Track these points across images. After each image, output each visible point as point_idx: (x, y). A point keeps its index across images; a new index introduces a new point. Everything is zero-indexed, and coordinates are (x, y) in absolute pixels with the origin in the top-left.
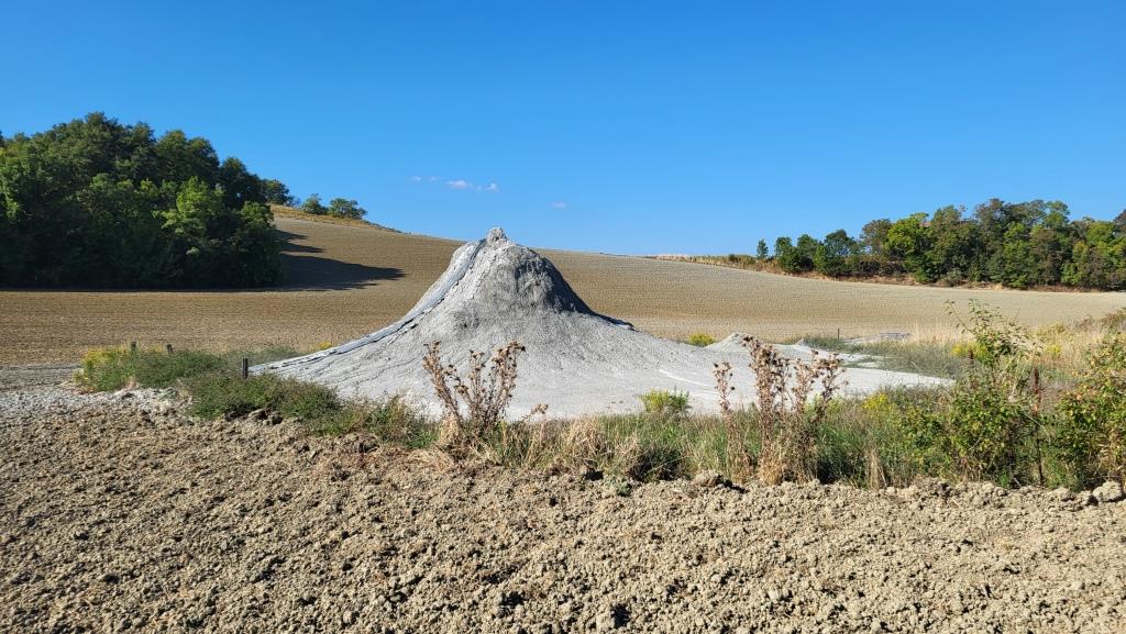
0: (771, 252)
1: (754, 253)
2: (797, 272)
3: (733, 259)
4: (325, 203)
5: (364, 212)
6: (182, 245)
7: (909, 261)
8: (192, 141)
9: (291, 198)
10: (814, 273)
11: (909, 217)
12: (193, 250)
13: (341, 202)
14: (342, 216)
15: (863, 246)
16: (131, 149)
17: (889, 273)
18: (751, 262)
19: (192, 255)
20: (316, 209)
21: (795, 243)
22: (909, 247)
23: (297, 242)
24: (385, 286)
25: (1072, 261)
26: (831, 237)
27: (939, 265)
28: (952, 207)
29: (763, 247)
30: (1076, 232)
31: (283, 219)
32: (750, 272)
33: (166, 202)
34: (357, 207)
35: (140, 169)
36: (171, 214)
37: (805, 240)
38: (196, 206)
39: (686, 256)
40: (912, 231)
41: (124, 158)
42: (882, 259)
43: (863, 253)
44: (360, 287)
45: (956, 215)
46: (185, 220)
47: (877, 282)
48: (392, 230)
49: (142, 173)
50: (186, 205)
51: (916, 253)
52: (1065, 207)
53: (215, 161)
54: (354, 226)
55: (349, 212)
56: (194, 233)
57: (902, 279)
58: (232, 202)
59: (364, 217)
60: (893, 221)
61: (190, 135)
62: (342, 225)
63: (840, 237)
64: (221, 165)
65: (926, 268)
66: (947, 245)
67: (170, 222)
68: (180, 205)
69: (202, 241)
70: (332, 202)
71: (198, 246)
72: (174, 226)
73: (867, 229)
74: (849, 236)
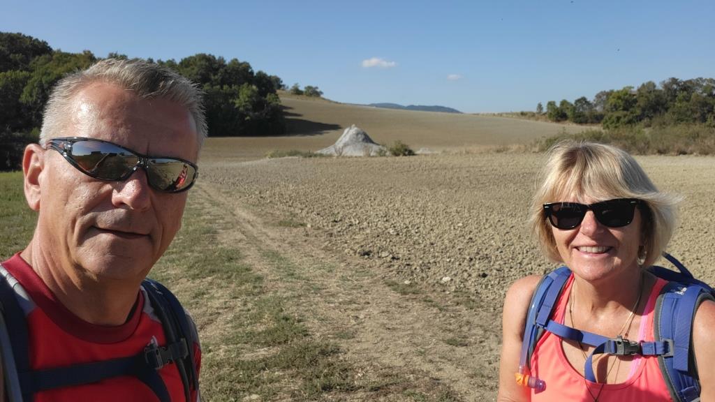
0: (545, 110)
1: (535, 110)
2: (558, 121)
3: (523, 114)
4: (302, 88)
5: (322, 93)
6: (243, 116)
8: (242, 64)
9: (284, 86)
10: (568, 121)
11: (623, 89)
12: (248, 118)
13: (309, 88)
14: (311, 95)
16: (217, 69)
18: (533, 115)
19: (248, 120)
20: (297, 92)
21: (558, 105)
23: (290, 111)
24: (332, 132)
26: (578, 101)
28: (651, 82)
29: (540, 107)
31: (284, 99)
32: (532, 121)
33: (234, 95)
34: (318, 90)
35: (222, 80)
36: (237, 101)
37: (564, 103)
38: (248, 97)
39: (496, 113)
40: (623, 97)
41: (215, 75)
42: (605, 113)
43: (596, 110)
44: (321, 134)
45: (653, 86)
46: (244, 104)
48: (337, 103)
49: (222, 83)
50: (244, 95)
53: (252, 73)
54: (317, 101)
55: (313, 93)
56: (247, 110)
58: (262, 93)
59: (322, 96)
60: (615, 90)
61: (241, 61)
62: (312, 101)
63: (583, 101)
67: (237, 106)
68: (241, 97)
69: (251, 114)
70: (306, 88)
71: (250, 116)
72: (239, 107)
73: (598, 96)
74: (588, 100)
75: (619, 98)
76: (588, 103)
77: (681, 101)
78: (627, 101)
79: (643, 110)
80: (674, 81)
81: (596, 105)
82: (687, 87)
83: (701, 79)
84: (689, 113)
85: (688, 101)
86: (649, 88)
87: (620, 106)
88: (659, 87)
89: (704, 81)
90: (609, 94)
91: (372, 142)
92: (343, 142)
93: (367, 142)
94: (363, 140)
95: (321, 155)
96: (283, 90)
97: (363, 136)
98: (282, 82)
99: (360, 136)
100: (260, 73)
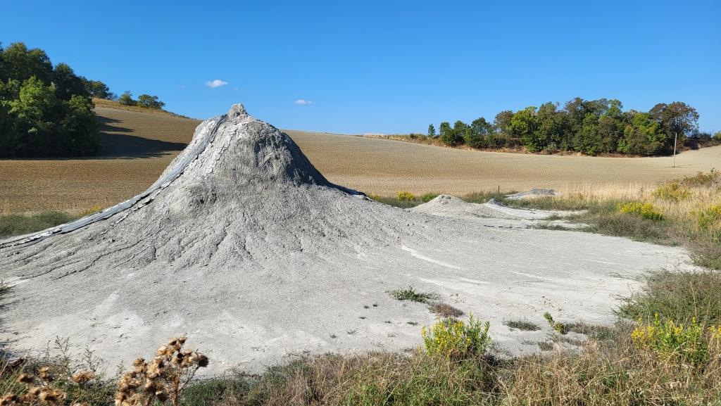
0: (437, 132)
1: (426, 133)
2: (454, 145)
3: (412, 136)
4: (135, 98)
5: (163, 104)
6: (24, 126)
7: (524, 138)
8: (32, 51)
9: (111, 94)
10: (464, 146)
11: (524, 110)
12: (33, 130)
13: (146, 97)
14: (147, 107)
15: (495, 128)
17: (511, 146)
18: (424, 138)
20: (129, 102)
21: (452, 126)
22: (524, 129)
25: (623, 138)
26: (475, 123)
27: (542, 141)
28: (550, 103)
29: (432, 129)
30: (626, 119)
32: (424, 145)
33: (11, 94)
34: (158, 101)
37: (459, 124)
38: (36, 98)
39: (382, 135)
40: (527, 118)
42: (507, 137)
43: (496, 133)
45: (554, 108)
47: (504, 152)
50: (28, 95)
51: (529, 133)
52: (620, 103)
53: (49, 66)
54: (156, 113)
55: (152, 104)
56: (33, 117)
57: (519, 150)
58: (63, 94)
59: (163, 108)
60: (515, 112)
62: (148, 113)
63: (481, 122)
64: (54, 68)
65: (534, 142)
66: (548, 127)
69: (39, 123)
70: (140, 97)
71: (36, 127)
73: (498, 117)
75: (523, 120)
76: (487, 126)
77: (588, 124)
78: (530, 123)
80: (578, 101)
85: (596, 124)
86: (548, 110)
88: (561, 108)
89: (609, 102)
90: (509, 115)
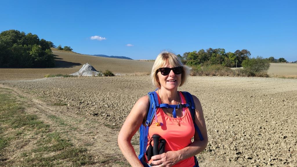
4: (63, 47)
6: (34, 59)
8: (34, 35)
13: (66, 47)
14: (67, 50)
16: (21, 37)
19: (36, 61)
20: (61, 49)
23: (57, 57)
24: (77, 67)
31: (54, 52)
33: (30, 49)
34: (70, 48)
35: (23, 42)
36: (31, 52)
38: (37, 50)
41: (19, 40)
44: (72, 67)
46: (34, 53)
48: (79, 54)
49: (23, 44)
50: (34, 50)
53: (39, 40)
54: (70, 53)
55: (68, 49)
56: (36, 56)
58: (43, 49)
59: (72, 51)
61: (33, 34)
62: (67, 53)
67: (31, 54)
68: (33, 50)
69: (38, 58)
70: (64, 47)
71: (37, 59)
72: (32, 55)
73: (184, 54)
74: (181, 56)
75: (192, 55)
76: (181, 57)
77: (213, 57)
78: (195, 56)
79: (201, 60)
80: (211, 49)
81: (184, 58)
82: (215, 52)
83: (220, 49)
84: (216, 61)
85: (216, 57)
86: (202, 52)
87: (192, 58)
88: (206, 51)
89: (221, 49)
90: (188, 54)
91: (96, 70)
92: (83, 70)
93: (93, 70)
94: (92, 70)
95: (72, 76)
96: (53, 48)
97: (91, 68)
98: (53, 44)
99: (90, 68)
100: (42, 39)
